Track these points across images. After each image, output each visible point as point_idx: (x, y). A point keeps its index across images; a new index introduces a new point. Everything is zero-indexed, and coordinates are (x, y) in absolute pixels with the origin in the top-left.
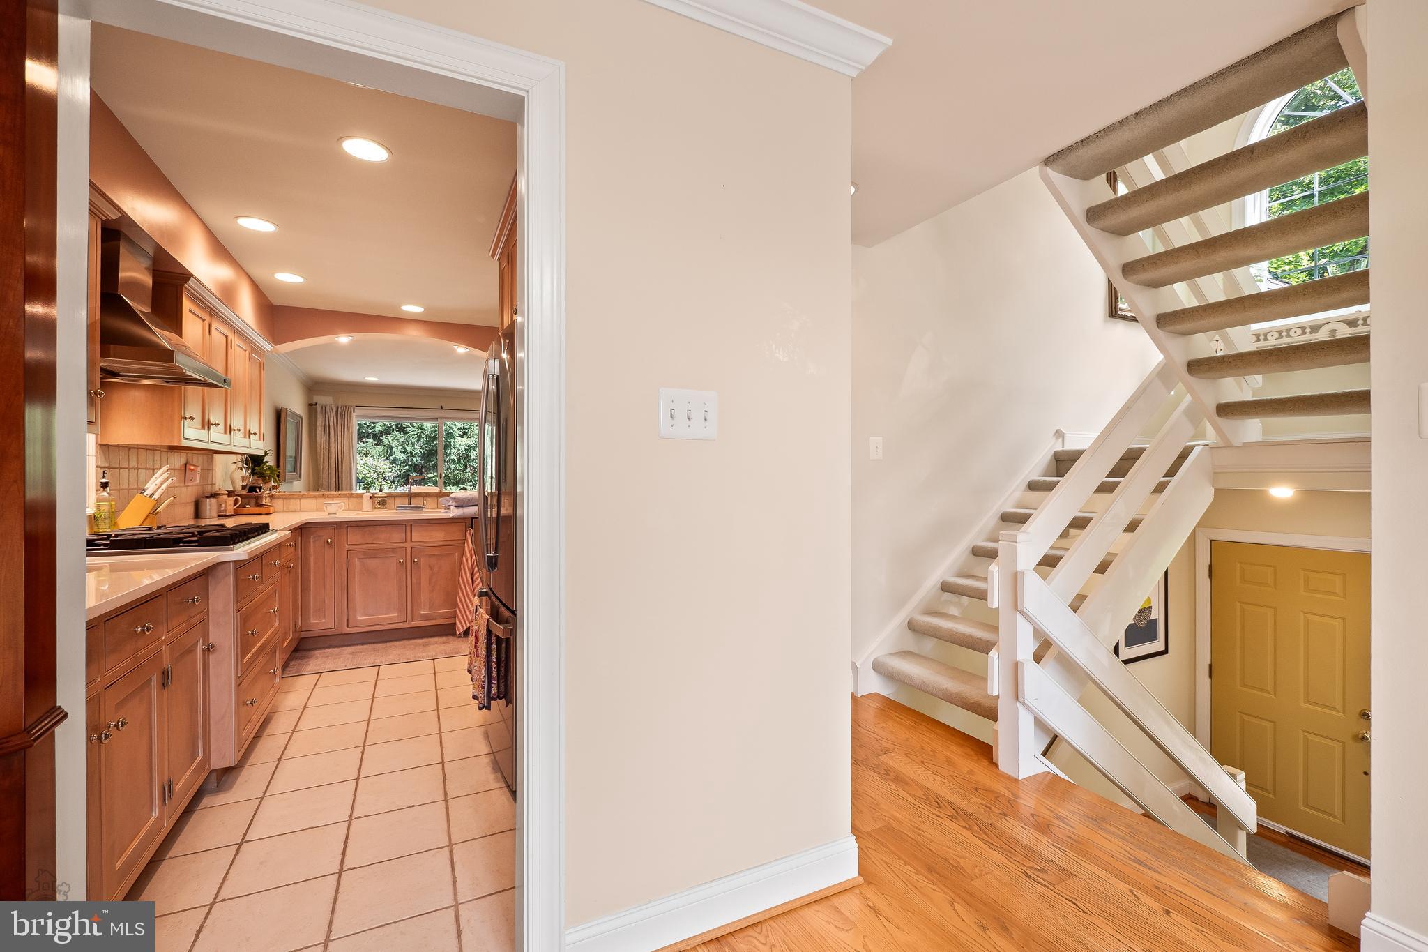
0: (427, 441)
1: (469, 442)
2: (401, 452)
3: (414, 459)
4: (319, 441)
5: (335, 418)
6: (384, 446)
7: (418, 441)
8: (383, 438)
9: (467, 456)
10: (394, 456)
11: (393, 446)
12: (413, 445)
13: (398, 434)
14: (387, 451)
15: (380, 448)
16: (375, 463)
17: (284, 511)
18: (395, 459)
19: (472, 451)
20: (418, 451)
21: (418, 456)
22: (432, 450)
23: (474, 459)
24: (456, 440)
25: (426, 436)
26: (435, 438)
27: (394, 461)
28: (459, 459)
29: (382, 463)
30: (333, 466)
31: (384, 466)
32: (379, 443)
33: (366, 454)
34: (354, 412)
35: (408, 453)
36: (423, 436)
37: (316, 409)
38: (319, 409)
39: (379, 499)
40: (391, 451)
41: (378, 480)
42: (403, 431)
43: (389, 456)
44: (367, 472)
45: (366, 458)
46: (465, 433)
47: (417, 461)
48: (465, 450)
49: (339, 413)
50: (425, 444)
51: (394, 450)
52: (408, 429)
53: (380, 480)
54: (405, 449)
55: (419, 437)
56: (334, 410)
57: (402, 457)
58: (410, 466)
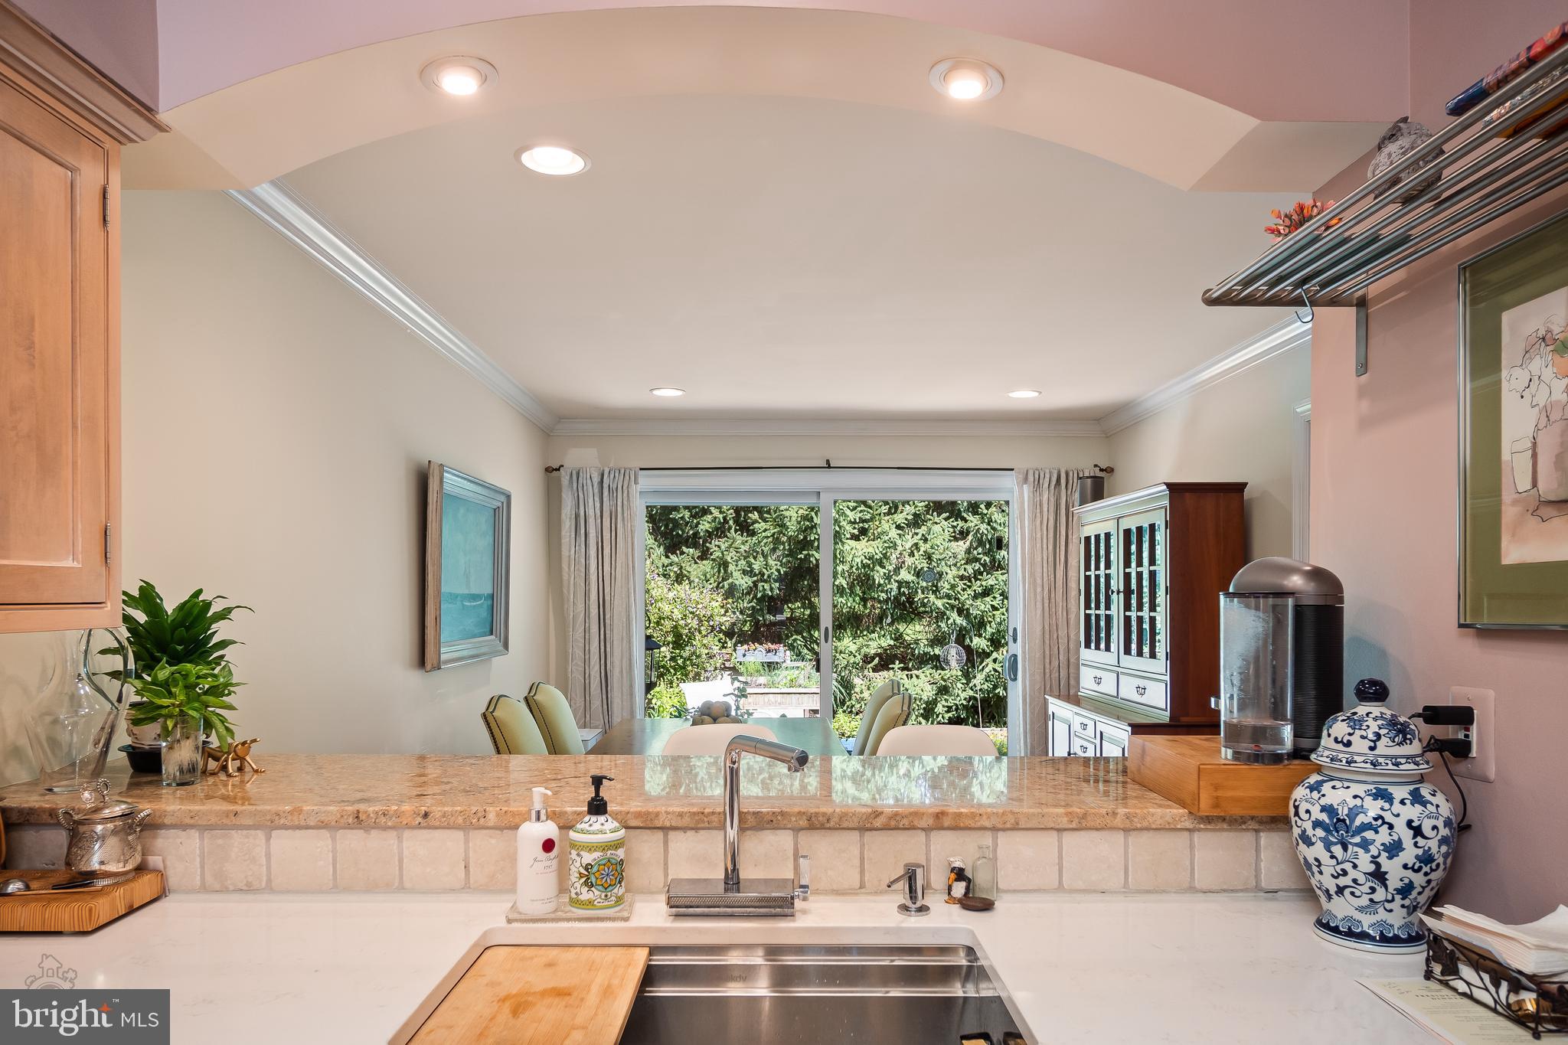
0: (790, 550)
1: (871, 550)
2: (744, 572)
3: (767, 586)
4: (565, 552)
5: (597, 499)
6: (713, 560)
7: (774, 550)
8: (713, 545)
9: (868, 577)
10: (730, 580)
11: (729, 559)
12: (765, 557)
13: (739, 539)
14: (719, 572)
15: (706, 566)
16: (695, 596)
17: (204, 889)
18: (732, 587)
19: (878, 568)
20: (773, 570)
21: (775, 581)
22: (800, 567)
23: (880, 585)
24: (847, 547)
25: (789, 538)
26: (806, 544)
27: (731, 592)
28: (852, 587)
29: (708, 596)
30: (594, 611)
31: (713, 604)
32: (705, 555)
33: (680, 578)
34: (636, 483)
35: (755, 575)
36: (784, 539)
37: (559, 480)
38: (565, 481)
39: (588, 858)
40: (726, 571)
41: (700, 632)
42: (748, 531)
43: (724, 580)
44: (680, 616)
45: (679, 588)
46: (863, 532)
47: (771, 589)
48: (864, 566)
49: (605, 486)
50: (787, 556)
51: (731, 568)
52: (756, 525)
53: (704, 633)
54: (750, 565)
55: (777, 541)
56: (596, 479)
57: (743, 582)
58: (760, 601)
